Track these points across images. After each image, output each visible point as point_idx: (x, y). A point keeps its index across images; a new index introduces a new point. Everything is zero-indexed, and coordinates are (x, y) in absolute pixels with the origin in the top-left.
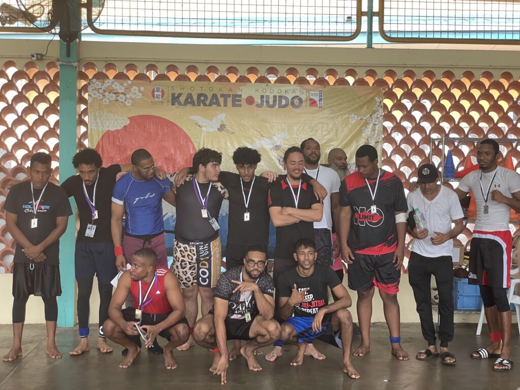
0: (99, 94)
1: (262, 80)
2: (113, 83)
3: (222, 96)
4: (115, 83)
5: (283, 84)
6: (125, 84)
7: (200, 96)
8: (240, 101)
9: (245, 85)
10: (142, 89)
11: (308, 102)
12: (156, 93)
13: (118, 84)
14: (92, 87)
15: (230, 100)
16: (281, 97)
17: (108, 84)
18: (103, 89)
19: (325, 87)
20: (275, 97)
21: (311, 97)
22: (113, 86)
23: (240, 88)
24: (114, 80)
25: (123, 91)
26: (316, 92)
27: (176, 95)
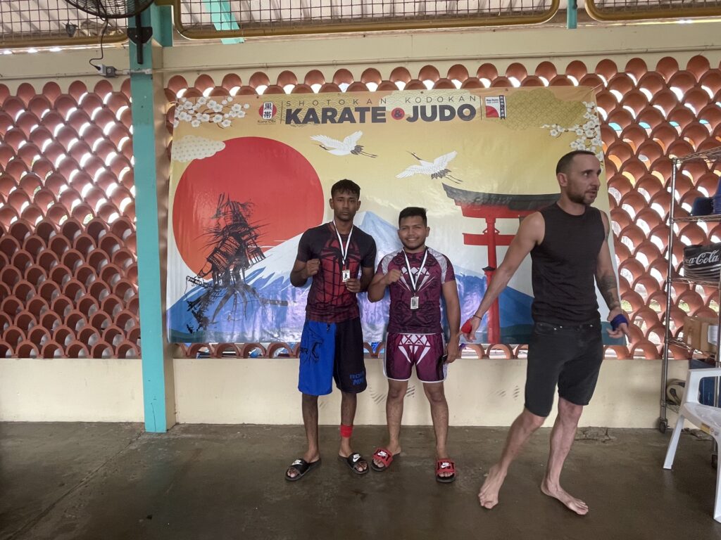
0: (189, 116)
1: (415, 85)
2: (208, 101)
3: (357, 109)
4: (211, 101)
5: (444, 90)
6: (224, 102)
7: (325, 111)
8: (384, 115)
9: (390, 94)
10: (247, 106)
11: (484, 112)
12: (264, 111)
13: (215, 103)
14: (180, 108)
15: (368, 115)
16: (443, 108)
17: (202, 104)
18: (194, 109)
19: (507, 90)
20: (434, 108)
21: (487, 105)
22: (208, 106)
23: (383, 99)
24: (210, 98)
25: (220, 110)
26: (494, 98)
27: (293, 112)
